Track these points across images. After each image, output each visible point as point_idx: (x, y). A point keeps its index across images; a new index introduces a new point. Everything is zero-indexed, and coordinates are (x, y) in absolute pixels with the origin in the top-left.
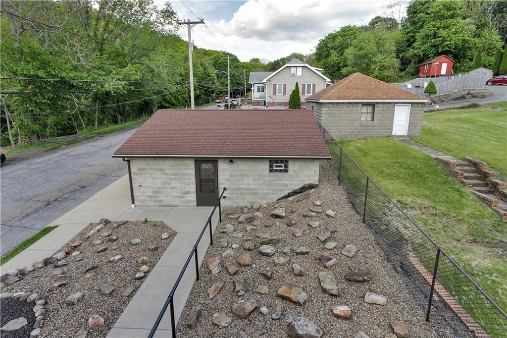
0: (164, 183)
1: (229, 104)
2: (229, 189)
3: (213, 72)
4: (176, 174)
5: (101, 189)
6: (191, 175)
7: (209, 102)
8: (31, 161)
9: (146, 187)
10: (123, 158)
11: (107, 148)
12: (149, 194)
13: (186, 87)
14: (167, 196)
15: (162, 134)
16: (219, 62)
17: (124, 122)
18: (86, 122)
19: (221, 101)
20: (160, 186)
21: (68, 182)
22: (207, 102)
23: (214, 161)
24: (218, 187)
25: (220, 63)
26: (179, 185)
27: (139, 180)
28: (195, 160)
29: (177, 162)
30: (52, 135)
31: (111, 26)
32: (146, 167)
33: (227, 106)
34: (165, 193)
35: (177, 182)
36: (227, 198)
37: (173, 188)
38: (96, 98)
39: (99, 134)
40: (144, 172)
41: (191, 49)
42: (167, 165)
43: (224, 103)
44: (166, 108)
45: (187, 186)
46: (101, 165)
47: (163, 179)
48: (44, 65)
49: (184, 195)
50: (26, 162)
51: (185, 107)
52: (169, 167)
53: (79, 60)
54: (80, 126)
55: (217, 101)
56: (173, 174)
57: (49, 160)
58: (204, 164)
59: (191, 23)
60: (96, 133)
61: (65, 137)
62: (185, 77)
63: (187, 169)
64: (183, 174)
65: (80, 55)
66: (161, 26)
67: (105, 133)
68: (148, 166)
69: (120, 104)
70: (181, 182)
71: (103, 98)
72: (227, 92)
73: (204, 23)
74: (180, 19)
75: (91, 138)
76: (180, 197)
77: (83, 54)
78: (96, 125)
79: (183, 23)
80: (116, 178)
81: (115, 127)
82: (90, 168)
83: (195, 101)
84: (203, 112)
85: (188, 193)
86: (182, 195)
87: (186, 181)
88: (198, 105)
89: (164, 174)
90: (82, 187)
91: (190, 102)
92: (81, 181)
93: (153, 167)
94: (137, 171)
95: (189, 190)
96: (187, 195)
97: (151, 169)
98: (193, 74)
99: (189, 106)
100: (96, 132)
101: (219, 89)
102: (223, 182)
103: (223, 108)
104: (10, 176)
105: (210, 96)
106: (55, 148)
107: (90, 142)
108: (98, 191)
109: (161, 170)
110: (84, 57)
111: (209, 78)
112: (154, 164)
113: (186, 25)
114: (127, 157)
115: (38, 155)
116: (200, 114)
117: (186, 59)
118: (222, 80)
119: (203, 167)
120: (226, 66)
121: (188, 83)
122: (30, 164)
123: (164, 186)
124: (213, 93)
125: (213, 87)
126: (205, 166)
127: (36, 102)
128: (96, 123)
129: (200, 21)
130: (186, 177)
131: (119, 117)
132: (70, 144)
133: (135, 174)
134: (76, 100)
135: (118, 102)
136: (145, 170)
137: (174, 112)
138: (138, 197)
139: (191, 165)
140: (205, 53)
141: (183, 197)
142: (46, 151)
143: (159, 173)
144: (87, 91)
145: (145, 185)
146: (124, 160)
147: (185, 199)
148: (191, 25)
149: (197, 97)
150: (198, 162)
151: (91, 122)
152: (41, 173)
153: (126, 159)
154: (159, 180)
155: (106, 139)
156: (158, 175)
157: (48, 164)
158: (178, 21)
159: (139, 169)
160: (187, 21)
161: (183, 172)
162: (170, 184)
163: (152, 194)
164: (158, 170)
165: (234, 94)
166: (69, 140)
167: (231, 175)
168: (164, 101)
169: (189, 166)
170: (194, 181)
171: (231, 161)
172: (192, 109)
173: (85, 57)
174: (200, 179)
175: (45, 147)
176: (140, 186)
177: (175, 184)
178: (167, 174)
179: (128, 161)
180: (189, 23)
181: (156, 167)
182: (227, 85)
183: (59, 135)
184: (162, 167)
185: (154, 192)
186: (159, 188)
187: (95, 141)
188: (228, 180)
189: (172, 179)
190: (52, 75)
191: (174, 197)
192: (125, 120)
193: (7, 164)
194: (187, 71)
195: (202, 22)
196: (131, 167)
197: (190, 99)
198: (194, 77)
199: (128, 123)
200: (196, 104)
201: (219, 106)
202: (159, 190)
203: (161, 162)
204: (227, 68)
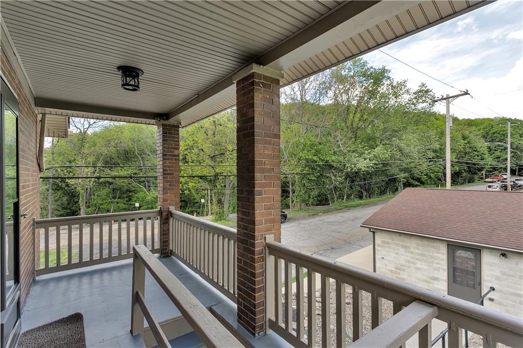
0: (409, 262)
1: (509, 184)
2: (500, 291)
3: (482, 145)
4: (422, 255)
5: (347, 253)
6: (442, 259)
7: (473, 182)
8: (300, 221)
9: (389, 261)
10: (370, 228)
11: (353, 220)
12: (390, 268)
13: (440, 165)
14: (410, 276)
15: (409, 212)
16: (491, 132)
17: (368, 198)
18: (337, 196)
19: (495, 180)
20: (404, 263)
21: (323, 242)
22: (471, 181)
23: (477, 251)
24: (480, 283)
25: (494, 133)
26: (426, 268)
27: (382, 253)
28: (448, 244)
29: (425, 242)
30: (313, 205)
31: (365, 117)
32: (390, 241)
33: (505, 188)
34: (408, 272)
35: (423, 263)
36: (495, 301)
37: (418, 269)
38: (348, 176)
39: (347, 207)
40: (388, 245)
41: (449, 124)
42: (413, 244)
43: (499, 182)
44: (414, 186)
45: (436, 272)
46: (347, 234)
47: (407, 256)
48: (317, 153)
49: (432, 281)
50: (297, 222)
51: (438, 186)
52: (415, 246)
53: (339, 146)
54: (333, 199)
55: (487, 180)
56: (419, 254)
57: (311, 222)
58: (460, 251)
59: (450, 98)
60: (344, 206)
61: (322, 207)
62: (439, 154)
63: (438, 253)
64: (432, 257)
65: (340, 143)
66: (413, 106)
67: (351, 207)
68: (392, 240)
69: (366, 182)
70: (429, 266)
71: (352, 177)
72: (506, 169)
73: (469, 94)
74: (436, 96)
75: (341, 209)
76: (426, 281)
77: (342, 142)
78: (345, 199)
79: (440, 100)
80: (359, 247)
81: (360, 202)
82: (339, 234)
83: (452, 179)
84: (462, 193)
85: (436, 279)
86: (429, 280)
87: (435, 265)
88: (457, 184)
89: (408, 252)
90: (332, 248)
91: (445, 180)
92: (332, 243)
93: (397, 242)
94: (381, 244)
95: (438, 276)
96: (435, 282)
97: (395, 244)
98: (451, 149)
99: (444, 185)
100: (344, 204)
101: (491, 165)
102: (490, 279)
103: (498, 189)
104: (288, 229)
105: (475, 173)
106: (315, 215)
107: (340, 212)
108: (344, 254)
109: (406, 247)
110: (342, 144)
111: (475, 152)
112: (398, 240)
113: (444, 101)
114: (373, 228)
115: (304, 218)
116: (458, 194)
117: (442, 134)
118: (498, 153)
119: (460, 253)
120: (505, 135)
121: (444, 160)
122: (300, 224)
123: (408, 264)
124: (480, 170)
125: (482, 163)
126: (461, 253)
127: (309, 179)
128: (345, 197)
129: (463, 93)
130: (435, 261)
131: (365, 193)
132: (325, 212)
133: (378, 245)
134: (333, 178)
135: (365, 179)
136: (389, 244)
137: (424, 190)
138: (380, 268)
139: (443, 249)
140: (470, 123)
141: (430, 282)
142: (309, 216)
143: (403, 250)
144: (341, 171)
145: (388, 258)
146: (370, 231)
147: (432, 285)
148: (450, 99)
149: (456, 176)
150: (453, 247)
151: (341, 197)
152: (306, 231)
153: (372, 230)
154: (403, 257)
155: (353, 211)
156: (402, 251)
157: (310, 225)
158: (434, 98)
159: (383, 242)
160: (445, 97)
161: (432, 254)
162: (415, 264)
163: (394, 269)
164: (402, 246)
165: (519, 171)
166: (324, 209)
167: (504, 274)
168: (413, 179)
169: (439, 250)
170: (446, 268)
171: (504, 255)
172: (447, 188)
173: (344, 144)
174: (454, 267)
175: (309, 213)
176: (383, 258)
177: (420, 265)
178: (412, 253)
179: (374, 232)
180: (448, 98)
181: (401, 243)
182: (506, 159)
183: (317, 205)
184: (407, 244)
185: (396, 268)
186: (401, 265)
187: (343, 212)
188: (497, 278)
189: (417, 259)
190: (321, 159)
191: (418, 279)
192: (370, 197)
193: (287, 222)
194: (443, 147)
195: (466, 93)
196: (376, 238)
197: (445, 177)
198: (452, 152)
199: (372, 200)
200: (454, 182)
201: (490, 187)
202: (402, 267)
203: (406, 239)
204: (507, 137)
